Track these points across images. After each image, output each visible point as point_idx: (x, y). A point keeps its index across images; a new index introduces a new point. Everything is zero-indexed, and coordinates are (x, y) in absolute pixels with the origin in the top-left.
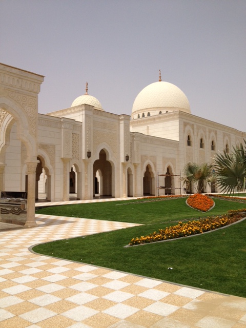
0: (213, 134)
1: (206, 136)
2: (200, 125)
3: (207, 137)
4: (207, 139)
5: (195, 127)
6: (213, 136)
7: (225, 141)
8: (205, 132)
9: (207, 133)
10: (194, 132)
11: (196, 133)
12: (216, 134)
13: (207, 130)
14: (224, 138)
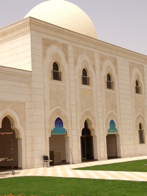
0: (108, 63)
1: (94, 66)
2: (82, 47)
3: (98, 67)
4: (98, 71)
5: (70, 49)
6: (109, 67)
7: (134, 75)
8: (92, 59)
9: (97, 61)
10: (67, 57)
11: (71, 60)
12: (115, 63)
13: (97, 56)
14: (131, 71)
